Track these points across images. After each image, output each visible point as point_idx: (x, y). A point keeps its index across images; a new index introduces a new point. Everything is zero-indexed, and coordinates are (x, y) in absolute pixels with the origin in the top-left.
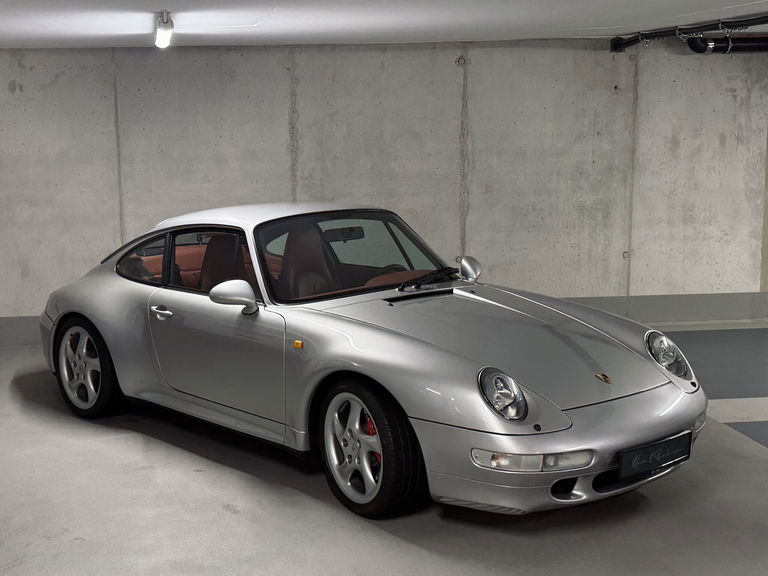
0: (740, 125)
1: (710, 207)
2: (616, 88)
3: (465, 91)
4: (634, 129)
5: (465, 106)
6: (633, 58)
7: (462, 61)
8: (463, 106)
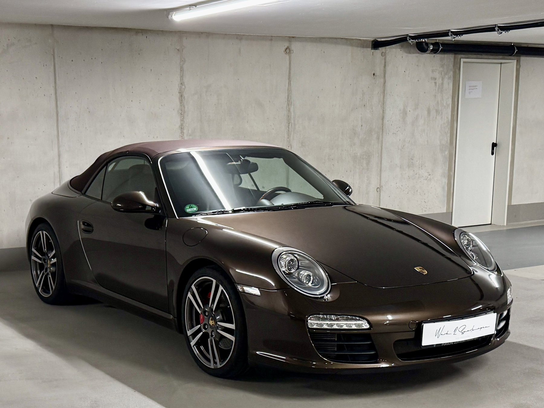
0: (438, 102)
1: (422, 156)
2: (374, 74)
3: (290, 73)
4: (384, 103)
5: (289, 83)
6: (383, 54)
7: (288, 50)
8: (288, 83)
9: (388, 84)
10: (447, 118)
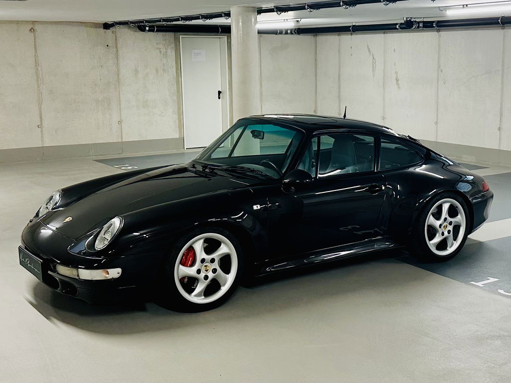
0: (164, 64)
2: (107, 46)
3: (35, 45)
4: (118, 64)
6: (114, 33)
7: (32, 30)
8: (35, 52)
9: (120, 52)
10: (173, 75)
